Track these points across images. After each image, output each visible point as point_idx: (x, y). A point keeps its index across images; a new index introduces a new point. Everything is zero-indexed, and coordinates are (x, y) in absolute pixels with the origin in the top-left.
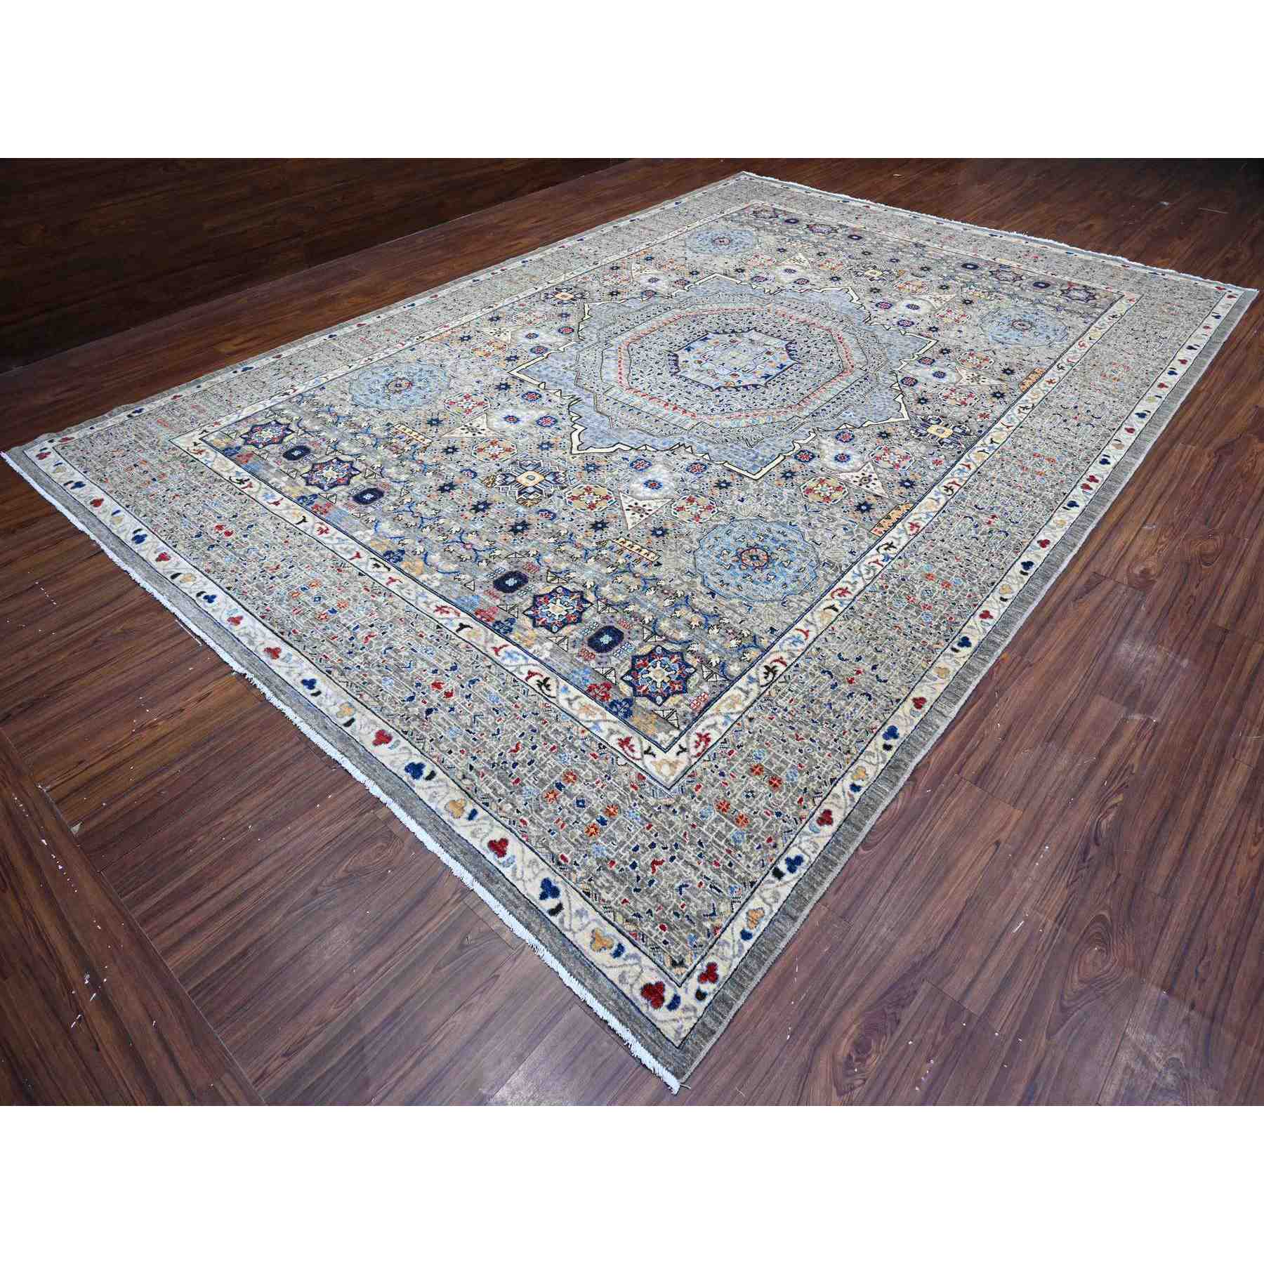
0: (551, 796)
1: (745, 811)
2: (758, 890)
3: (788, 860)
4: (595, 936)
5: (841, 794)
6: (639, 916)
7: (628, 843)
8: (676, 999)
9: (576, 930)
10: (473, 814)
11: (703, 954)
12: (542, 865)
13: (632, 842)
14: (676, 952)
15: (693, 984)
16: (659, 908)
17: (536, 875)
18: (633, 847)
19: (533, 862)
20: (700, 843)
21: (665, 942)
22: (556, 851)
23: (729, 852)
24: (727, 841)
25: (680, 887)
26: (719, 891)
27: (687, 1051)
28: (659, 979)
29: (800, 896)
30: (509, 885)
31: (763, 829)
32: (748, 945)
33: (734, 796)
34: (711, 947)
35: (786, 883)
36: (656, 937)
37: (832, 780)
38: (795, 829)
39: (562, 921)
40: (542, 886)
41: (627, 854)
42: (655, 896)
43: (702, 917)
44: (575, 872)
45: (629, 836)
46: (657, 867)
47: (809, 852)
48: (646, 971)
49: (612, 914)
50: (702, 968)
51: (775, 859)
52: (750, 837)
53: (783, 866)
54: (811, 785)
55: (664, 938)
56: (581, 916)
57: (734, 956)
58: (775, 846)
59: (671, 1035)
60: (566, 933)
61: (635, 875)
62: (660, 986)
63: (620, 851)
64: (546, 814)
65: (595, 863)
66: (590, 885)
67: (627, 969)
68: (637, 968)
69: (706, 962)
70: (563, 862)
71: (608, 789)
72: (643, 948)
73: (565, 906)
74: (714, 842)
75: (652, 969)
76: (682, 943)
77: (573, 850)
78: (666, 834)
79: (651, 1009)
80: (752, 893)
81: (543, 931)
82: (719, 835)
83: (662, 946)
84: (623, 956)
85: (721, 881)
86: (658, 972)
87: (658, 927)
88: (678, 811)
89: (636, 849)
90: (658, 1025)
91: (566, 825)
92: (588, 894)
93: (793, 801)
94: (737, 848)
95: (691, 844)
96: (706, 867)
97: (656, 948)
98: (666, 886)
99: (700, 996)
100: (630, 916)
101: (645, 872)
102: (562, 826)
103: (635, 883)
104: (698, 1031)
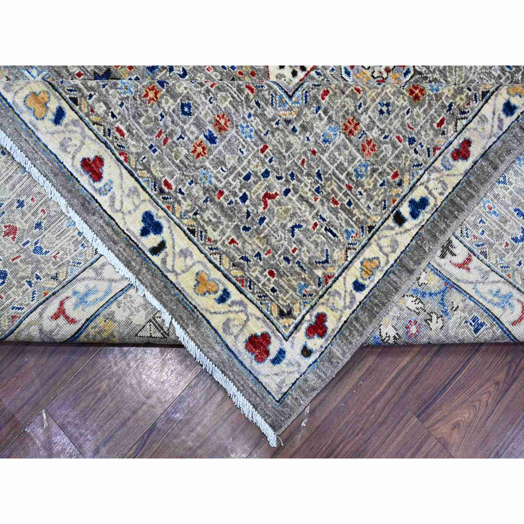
0: (151, 94)
1: (374, 134)
2: (375, 237)
3: (412, 202)
4: (200, 280)
5: (489, 115)
6: (247, 260)
7: (239, 169)
8: (282, 353)
9: (179, 271)
10: (59, 115)
11: (313, 303)
12: (144, 195)
13: (244, 169)
14: (284, 301)
15: (300, 338)
16: (269, 252)
17: (137, 207)
18: (245, 174)
19: (134, 191)
20: (319, 175)
21: (273, 290)
22: (158, 175)
23: (350, 188)
24: (348, 174)
25: (293, 228)
26: (334, 235)
27: (287, 405)
28: (266, 330)
29: (419, 247)
30: (107, 218)
31: (391, 160)
32: (360, 296)
33: (366, 110)
34: (321, 297)
35: (407, 231)
36: (264, 285)
37: (484, 94)
38: (426, 163)
39: (164, 261)
40: (144, 220)
41: (237, 183)
42: (265, 237)
43: (314, 263)
44: (179, 203)
45: (240, 160)
46: (269, 201)
47: (435, 193)
48: (253, 320)
49: (218, 256)
50: (310, 319)
51: (398, 200)
52: (374, 171)
53: (405, 210)
54: (458, 99)
55: (272, 286)
56: (186, 257)
57: (345, 308)
58: (400, 184)
59: (272, 387)
60: (168, 275)
61: (245, 209)
62: (266, 337)
63: (230, 179)
64: (145, 122)
65: (201, 193)
66: (195, 220)
67: (232, 316)
68: (243, 317)
69: (315, 313)
70: (166, 189)
71: (218, 88)
72: (250, 295)
73: (169, 244)
74: (334, 174)
75: (258, 318)
76: (291, 292)
77: (178, 174)
78: (282, 158)
79: (254, 363)
80: (369, 239)
81: (144, 270)
82: (341, 168)
83: (269, 293)
84: (229, 302)
85: (337, 223)
86: (264, 322)
87: (266, 273)
88: (298, 129)
89: (247, 178)
90: (261, 379)
91: (170, 141)
92: (193, 232)
93: (433, 122)
94: (359, 184)
95: (308, 175)
96: (323, 204)
97: (263, 296)
98: (278, 225)
99: (306, 352)
100: (238, 260)
101: (254, 205)
102: (165, 141)
103: (244, 220)
104: (300, 387)
